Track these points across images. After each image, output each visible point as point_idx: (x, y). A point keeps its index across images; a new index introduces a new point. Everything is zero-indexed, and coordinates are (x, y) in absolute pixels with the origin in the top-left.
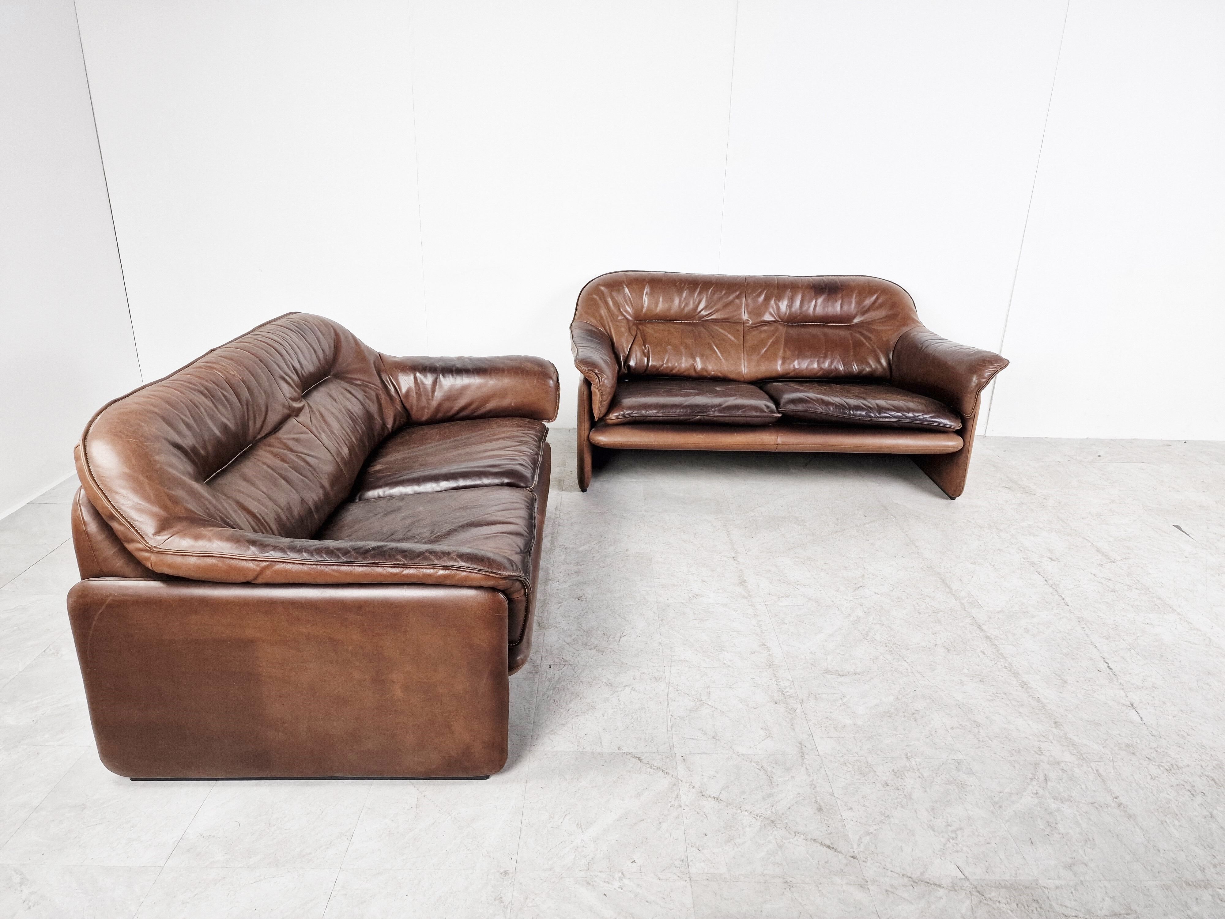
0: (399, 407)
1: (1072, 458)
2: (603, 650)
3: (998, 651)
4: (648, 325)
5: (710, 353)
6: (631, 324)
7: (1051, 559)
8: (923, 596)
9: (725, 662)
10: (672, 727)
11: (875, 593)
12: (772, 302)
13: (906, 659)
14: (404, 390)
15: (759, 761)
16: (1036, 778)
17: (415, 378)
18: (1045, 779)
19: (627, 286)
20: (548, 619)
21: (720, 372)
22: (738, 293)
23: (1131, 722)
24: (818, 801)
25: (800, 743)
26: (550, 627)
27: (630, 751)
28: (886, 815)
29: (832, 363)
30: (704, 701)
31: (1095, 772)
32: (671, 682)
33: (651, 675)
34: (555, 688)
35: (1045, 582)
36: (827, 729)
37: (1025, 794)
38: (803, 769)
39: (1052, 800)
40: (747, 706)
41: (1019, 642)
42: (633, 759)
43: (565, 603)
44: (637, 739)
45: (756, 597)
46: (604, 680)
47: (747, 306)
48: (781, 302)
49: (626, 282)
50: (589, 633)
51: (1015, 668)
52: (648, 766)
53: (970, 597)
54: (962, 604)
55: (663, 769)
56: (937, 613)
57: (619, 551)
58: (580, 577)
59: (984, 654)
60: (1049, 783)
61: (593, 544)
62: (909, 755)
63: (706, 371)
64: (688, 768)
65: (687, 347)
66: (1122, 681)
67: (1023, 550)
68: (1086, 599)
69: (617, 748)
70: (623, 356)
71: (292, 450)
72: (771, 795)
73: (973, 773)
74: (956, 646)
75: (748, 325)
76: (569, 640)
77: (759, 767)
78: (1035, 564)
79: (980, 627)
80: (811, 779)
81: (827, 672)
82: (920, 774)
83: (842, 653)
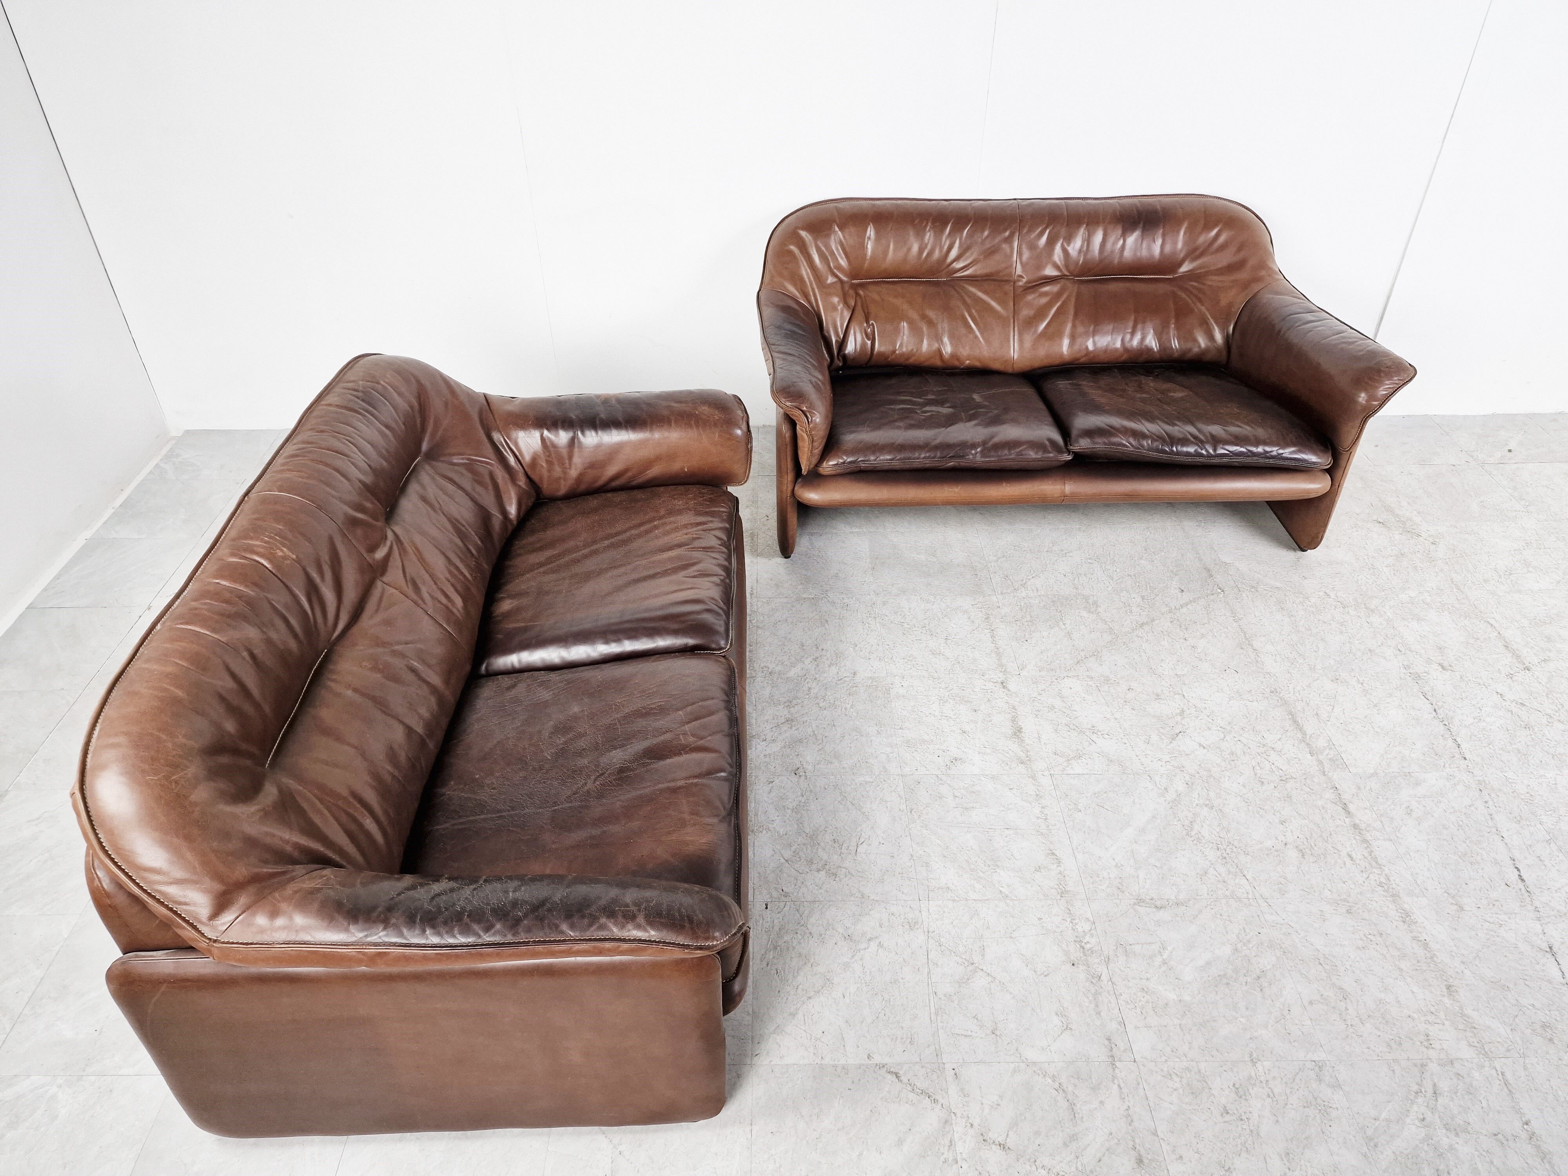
0: (522, 482)
1: (1472, 456)
2: (835, 871)
3: (1371, 853)
4: (871, 287)
5: (963, 331)
6: (847, 287)
7: (1443, 668)
8: (1265, 749)
9: (1001, 889)
10: (937, 1014)
11: (1200, 745)
12: (1058, 249)
13: (1245, 873)
14: (527, 458)
15: (1055, 1074)
16: (1423, 1090)
17: (543, 439)
18: (1435, 1093)
19: (841, 229)
20: (756, 815)
21: (979, 360)
22: (1007, 234)
23: (1549, 982)
24: (1138, 1147)
25: (1109, 1040)
26: (761, 829)
27: (884, 1062)
28: (1226, 1169)
29: (1143, 339)
30: (977, 965)
31: (1500, 1077)
32: (931, 930)
33: (902, 917)
34: (775, 948)
35: (1434, 713)
36: (1144, 1012)
37: (1408, 1120)
38: (1116, 1087)
39: (1444, 1131)
40: (1035, 972)
41: (1398, 835)
42: (889, 1076)
43: (777, 781)
44: (892, 1039)
45: (1037, 760)
46: (841, 930)
47: (1020, 253)
48: (1072, 245)
49: (838, 221)
50: (813, 838)
51: (1394, 886)
52: (909, 1088)
53: (1331, 749)
54: (1320, 762)
55: (931, 1094)
56: (1286, 781)
57: (845, 675)
58: (794, 728)
59: (1352, 859)
60: (1440, 1100)
61: (807, 661)
62: (1255, 1055)
63: (958, 360)
64: (962, 1090)
65: (931, 323)
66: (1537, 903)
67: (1402, 649)
68: (1489, 744)
69: (866, 1056)
70: (836, 341)
71: (384, 644)
72: (1074, 1138)
73: (1340, 1086)
74: (1313, 845)
75: (1020, 284)
76: (788, 854)
77: (1056, 1085)
78: (1419, 677)
79: (1345, 808)
80: (1126, 1107)
81: (1140, 901)
82: (1269, 1090)
83: (1158, 865)
